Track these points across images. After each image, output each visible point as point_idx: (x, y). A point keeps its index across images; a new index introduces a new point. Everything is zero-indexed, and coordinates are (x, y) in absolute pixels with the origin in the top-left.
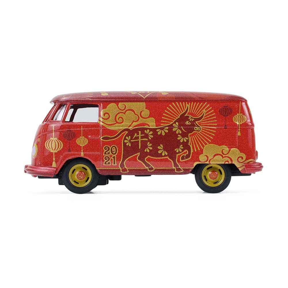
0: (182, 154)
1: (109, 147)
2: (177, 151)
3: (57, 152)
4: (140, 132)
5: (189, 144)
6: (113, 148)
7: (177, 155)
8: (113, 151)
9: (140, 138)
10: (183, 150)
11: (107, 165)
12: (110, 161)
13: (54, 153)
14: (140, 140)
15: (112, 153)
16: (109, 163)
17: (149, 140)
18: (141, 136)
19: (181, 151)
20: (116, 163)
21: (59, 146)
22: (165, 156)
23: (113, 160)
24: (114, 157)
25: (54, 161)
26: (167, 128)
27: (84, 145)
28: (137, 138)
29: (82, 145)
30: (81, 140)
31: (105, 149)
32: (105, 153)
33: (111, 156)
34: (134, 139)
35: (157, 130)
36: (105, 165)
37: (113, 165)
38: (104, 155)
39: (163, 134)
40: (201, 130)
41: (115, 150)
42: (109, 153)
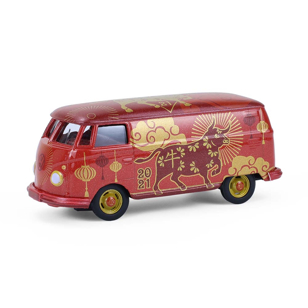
0: (213, 169)
1: (143, 170)
2: (208, 167)
3: (90, 181)
4: (172, 150)
5: (219, 158)
6: (147, 171)
7: (208, 171)
8: (147, 173)
9: (172, 157)
10: (213, 165)
11: (141, 189)
12: (144, 184)
13: (86, 183)
14: (173, 159)
15: (146, 175)
16: (143, 187)
17: (181, 159)
18: (174, 155)
19: (211, 166)
20: (150, 186)
21: (91, 174)
22: (197, 173)
23: (147, 183)
24: (148, 180)
25: (87, 191)
26: (198, 144)
27: (117, 171)
28: (170, 157)
29: (116, 171)
30: (114, 166)
31: (139, 173)
32: (139, 177)
33: (145, 179)
34: (167, 159)
35: (189, 147)
36: (139, 189)
37: (147, 188)
38: (138, 178)
39: (195, 150)
40: (229, 143)
41: (149, 172)
42: (143, 177)
